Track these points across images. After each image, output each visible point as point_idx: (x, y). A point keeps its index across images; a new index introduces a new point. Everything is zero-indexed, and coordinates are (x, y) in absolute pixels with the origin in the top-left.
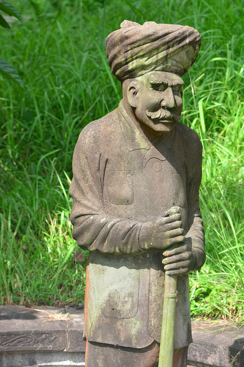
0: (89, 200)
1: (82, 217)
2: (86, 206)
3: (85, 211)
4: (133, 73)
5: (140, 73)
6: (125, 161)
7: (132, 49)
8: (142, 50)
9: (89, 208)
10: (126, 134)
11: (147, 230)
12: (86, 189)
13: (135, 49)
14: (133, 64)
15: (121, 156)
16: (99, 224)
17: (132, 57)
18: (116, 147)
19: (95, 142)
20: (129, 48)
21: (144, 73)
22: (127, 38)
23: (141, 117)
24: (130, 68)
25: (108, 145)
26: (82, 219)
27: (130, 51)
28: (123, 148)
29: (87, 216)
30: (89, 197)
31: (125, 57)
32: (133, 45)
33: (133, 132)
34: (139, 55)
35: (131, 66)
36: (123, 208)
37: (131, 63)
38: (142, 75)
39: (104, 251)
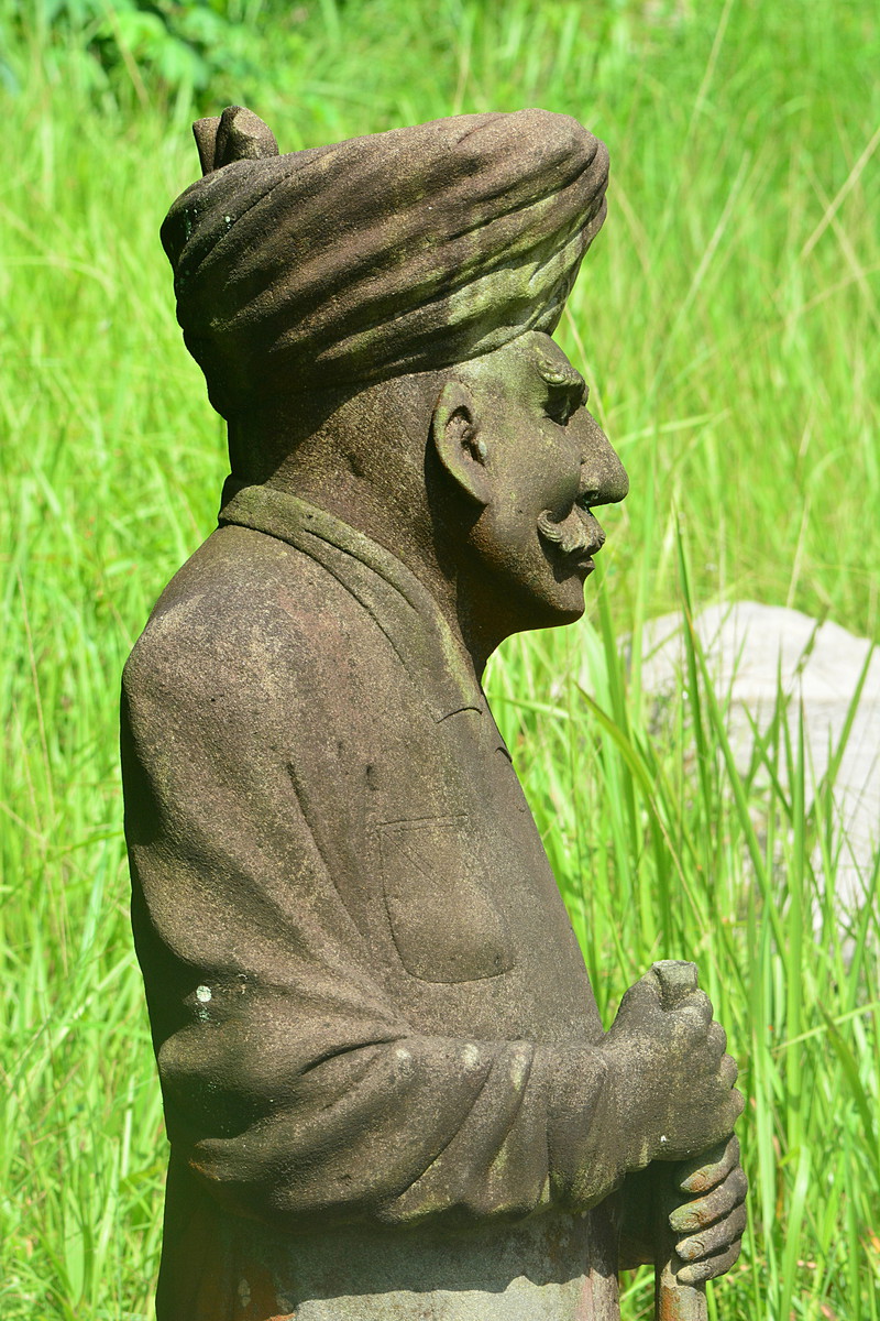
0: (339, 976)
1: (337, 1061)
2: (340, 1007)
3: (346, 1030)
4: (451, 343)
5: (485, 341)
6: (435, 770)
7: (486, 223)
8: (531, 226)
9: (359, 1012)
10: (406, 641)
11: (648, 1076)
12: (310, 927)
13: (505, 220)
14: (474, 294)
15: (418, 749)
16: (464, 1076)
17: (483, 259)
18: (391, 708)
19: (307, 687)
20: (477, 217)
21: (503, 338)
22: (472, 166)
23: (513, 549)
24: (452, 319)
25: (352, 699)
26: (339, 1069)
27: (475, 233)
28: (417, 710)
29: (366, 1054)
30: (334, 962)
31: (448, 259)
32: (498, 202)
33: (433, 631)
34: (515, 248)
35: (460, 306)
36: (483, 993)
37: (465, 291)
38: (493, 348)
39: (494, 1205)
